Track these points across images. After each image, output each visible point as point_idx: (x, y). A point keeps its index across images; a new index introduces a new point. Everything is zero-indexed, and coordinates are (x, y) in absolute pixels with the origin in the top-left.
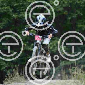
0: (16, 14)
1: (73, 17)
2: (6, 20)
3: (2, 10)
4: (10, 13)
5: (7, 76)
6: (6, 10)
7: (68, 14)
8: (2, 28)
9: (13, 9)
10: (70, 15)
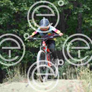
0: (17, 8)
1: (80, 11)
2: (6, 14)
3: (2, 3)
4: (10, 7)
5: (8, 75)
6: (6, 3)
7: (74, 9)
8: (2, 23)
9: (13, 3)
10: (76, 9)
